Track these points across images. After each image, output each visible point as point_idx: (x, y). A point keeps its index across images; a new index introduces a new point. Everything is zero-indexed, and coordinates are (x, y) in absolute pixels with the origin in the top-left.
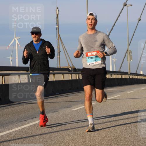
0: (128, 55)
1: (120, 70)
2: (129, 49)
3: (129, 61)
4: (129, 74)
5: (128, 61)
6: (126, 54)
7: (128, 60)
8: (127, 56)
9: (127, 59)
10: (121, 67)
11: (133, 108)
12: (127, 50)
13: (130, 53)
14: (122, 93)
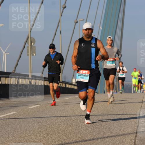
0: (28, 45)
1: (15, 70)
2: (31, 36)
3: (30, 56)
4: (30, 77)
5: (28, 55)
6: (25, 44)
7: (30, 54)
8: (28, 47)
9: (28, 52)
10: (17, 65)
11: (38, 133)
12: (28, 38)
13: (32, 42)
14: (18, 108)
